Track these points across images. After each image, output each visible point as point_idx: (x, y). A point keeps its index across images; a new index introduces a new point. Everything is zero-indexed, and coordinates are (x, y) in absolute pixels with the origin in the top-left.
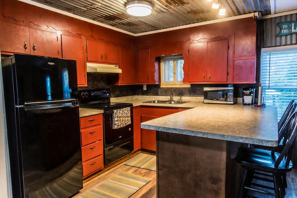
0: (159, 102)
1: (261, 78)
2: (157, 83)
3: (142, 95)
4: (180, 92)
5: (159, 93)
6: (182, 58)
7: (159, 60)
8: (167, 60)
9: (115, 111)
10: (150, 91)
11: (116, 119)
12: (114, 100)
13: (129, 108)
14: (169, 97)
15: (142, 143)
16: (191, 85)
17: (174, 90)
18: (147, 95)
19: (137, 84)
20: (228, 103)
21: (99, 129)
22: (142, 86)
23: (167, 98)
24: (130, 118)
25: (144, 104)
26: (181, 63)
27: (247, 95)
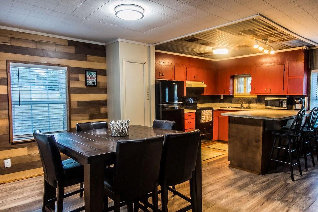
0: (232, 107)
1: (311, 91)
2: (231, 94)
3: (220, 103)
4: (249, 101)
5: (233, 102)
6: (250, 76)
7: (233, 77)
8: (240, 77)
9: (202, 111)
10: (225, 100)
11: (203, 116)
12: (199, 106)
13: (211, 110)
14: (240, 105)
15: (218, 136)
16: (258, 96)
17: (244, 99)
18: (224, 103)
19: (216, 94)
20: (283, 108)
21: (193, 121)
22: (220, 96)
23: (239, 105)
24: (211, 117)
25: (221, 109)
26: (249, 79)
27: (298, 103)
